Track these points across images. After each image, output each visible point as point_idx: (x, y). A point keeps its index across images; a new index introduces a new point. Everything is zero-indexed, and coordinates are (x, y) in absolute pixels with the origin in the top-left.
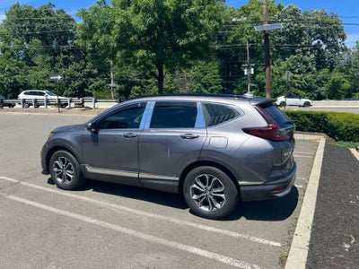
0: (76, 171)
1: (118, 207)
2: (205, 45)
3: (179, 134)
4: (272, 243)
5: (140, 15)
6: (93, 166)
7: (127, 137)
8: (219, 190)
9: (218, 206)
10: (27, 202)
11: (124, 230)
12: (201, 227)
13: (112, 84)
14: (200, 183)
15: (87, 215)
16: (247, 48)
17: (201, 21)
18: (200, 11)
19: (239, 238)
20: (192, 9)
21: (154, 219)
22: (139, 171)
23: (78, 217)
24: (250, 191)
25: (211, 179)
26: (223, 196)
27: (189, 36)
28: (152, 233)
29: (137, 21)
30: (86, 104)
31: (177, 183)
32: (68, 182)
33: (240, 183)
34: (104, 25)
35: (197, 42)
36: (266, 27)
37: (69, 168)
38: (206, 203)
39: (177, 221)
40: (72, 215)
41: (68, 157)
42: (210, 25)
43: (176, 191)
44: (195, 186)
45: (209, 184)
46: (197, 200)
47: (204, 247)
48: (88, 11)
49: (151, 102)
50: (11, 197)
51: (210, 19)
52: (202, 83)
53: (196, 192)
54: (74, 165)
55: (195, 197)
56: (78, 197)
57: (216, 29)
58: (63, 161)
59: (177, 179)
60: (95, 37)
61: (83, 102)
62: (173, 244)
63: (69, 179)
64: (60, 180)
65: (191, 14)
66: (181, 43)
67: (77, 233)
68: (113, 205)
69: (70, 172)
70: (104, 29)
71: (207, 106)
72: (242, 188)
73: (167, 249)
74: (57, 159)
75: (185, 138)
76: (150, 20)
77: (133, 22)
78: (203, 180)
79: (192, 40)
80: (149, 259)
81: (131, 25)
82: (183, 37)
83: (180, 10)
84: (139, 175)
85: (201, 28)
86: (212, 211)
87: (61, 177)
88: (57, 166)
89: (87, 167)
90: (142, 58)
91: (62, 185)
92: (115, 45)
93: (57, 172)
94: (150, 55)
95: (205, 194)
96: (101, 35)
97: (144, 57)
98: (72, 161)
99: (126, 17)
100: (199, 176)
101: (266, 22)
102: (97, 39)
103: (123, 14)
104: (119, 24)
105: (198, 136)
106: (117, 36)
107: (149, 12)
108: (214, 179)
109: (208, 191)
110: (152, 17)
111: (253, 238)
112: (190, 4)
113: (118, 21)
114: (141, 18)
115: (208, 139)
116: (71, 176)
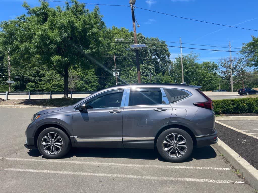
0: (65, 143)
1: (110, 164)
3: (153, 109)
4: (224, 169)
7: (113, 113)
8: (182, 142)
9: (183, 153)
11: (132, 176)
12: (177, 167)
13: (9, 81)
14: (169, 140)
16: (114, 58)
17: (100, 39)
20: (95, 30)
21: (143, 167)
22: (123, 136)
25: (176, 136)
26: (185, 146)
27: (92, 47)
28: (152, 175)
29: (54, 35)
31: (153, 142)
32: (56, 153)
33: (196, 136)
36: (136, 46)
37: (59, 141)
38: (173, 153)
43: (152, 147)
44: (165, 142)
46: (168, 151)
49: (127, 89)
51: (105, 38)
52: (84, 81)
53: (166, 146)
54: (64, 139)
55: (166, 149)
58: (52, 135)
59: (154, 138)
64: (48, 152)
65: (93, 33)
69: (59, 144)
70: (24, 38)
75: (157, 111)
76: (65, 35)
77: (51, 35)
78: (171, 137)
79: (94, 50)
82: (88, 48)
83: (85, 30)
84: (123, 139)
85: (98, 43)
86: (178, 157)
87: (49, 149)
88: (45, 140)
89: (76, 138)
90: (58, 61)
91: (51, 155)
92: (35, 51)
93: (45, 146)
94: (64, 60)
95: (173, 147)
96: (21, 42)
97: (59, 61)
98: (61, 135)
99: (45, 31)
100: (169, 135)
101: (136, 43)
102: (17, 45)
103: (43, 28)
104: (40, 36)
105: (166, 109)
106: (37, 44)
107: (64, 29)
108: (179, 136)
109: (175, 144)
110: (67, 33)
111: (212, 168)
112: (92, 27)
113: (39, 33)
114: (57, 33)
115: (174, 110)
116: (60, 147)
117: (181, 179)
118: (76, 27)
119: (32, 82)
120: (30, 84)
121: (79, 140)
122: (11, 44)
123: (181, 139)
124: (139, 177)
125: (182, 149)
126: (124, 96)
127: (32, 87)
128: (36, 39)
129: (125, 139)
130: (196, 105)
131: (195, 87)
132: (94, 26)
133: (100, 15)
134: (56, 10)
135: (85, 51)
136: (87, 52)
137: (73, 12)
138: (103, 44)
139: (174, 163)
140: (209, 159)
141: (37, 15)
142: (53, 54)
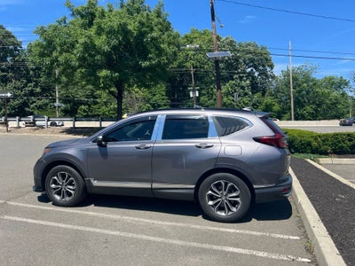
0: (79, 186)
1: (131, 218)
3: (194, 145)
4: (291, 237)
5: (104, 37)
7: (139, 148)
8: (234, 194)
9: (234, 209)
10: (30, 221)
11: (152, 238)
13: (57, 104)
14: (215, 190)
15: (104, 228)
16: (192, 73)
17: (162, 46)
19: (261, 236)
20: (154, 34)
21: (174, 226)
22: (152, 182)
24: (263, 193)
25: (226, 184)
26: (238, 199)
27: (150, 59)
28: (181, 239)
29: (100, 42)
30: (37, 123)
31: (193, 191)
32: (68, 199)
33: (255, 186)
34: (65, 43)
35: (159, 64)
36: (216, 54)
37: (71, 184)
38: (221, 209)
40: (88, 229)
42: (170, 50)
43: (192, 199)
44: (210, 192)
45: (225, 190)
46: (213, 206)
47: (237, 246)
48: (47, 29)
49: (161, 115)
51: (169, 44)
52: (151, 104)
53: (211, 197)
54: (76, 179)
55: (211, 203)
58: (63, 176)
59: (193, 187)
60: (55, 54)
62: (207, 246)
63: (70, 195)
64: (58, 197)
65: (153, 39)
66: (143, 65)
67: (106, 245)
69: (71, 187)
70: (65, 47)
71: (218, 118)
72: (256, 191)
73: (204, 251)
74: (55, 175)
75: (200, 147)
76: (114, 42)
77: (96, 43)
78: (218, 186)
79: (154, 62)
81: (95, 46)
82: (145, 59)
83: (142, 35)
84: (151, 185)
85: (160, 52)
86: (228, 214)
87: (59, 194)
88: (55, 182)
89: (92, 181)
90: (105, 77)
91: (61, 202)
92: (77, 63)
93: (55, 189)
94: (113, 75)
95: (220, 199)
96: (61, 53)
97: (107, 77)
98: (74, 176)
99: (89, 37)
100: (215, 183)
101: (216, 50)
103: (87, 34)
104: (83, 44)
105: (213, 146)
106: (80, 55)
107: (113, 34)
108: (229, 185)
109: (224, 196)
110: (117, 39)
111: (273, 235)
112: (152, 29)
113: (81, 40)
115: (223, 148)
116: (72, 192)
117: (219, 248)
118: (130, 31)
119: (84, 104)
120: (83, 107)
121: (96, 183)
122: (49, 55)
123: (232, 189)
124: (160, 240)
125: (235, 204)
126: (156, 125)
127: (84, 111)
128: (79, 48)
129: (155, 185)
130: (257, 140)
131: (259, 114)
132: (155, 28)
133: (164, 13)
134: (106, 10)
135: (141, 63)
136: (145, 64)
137: (128, 10)
138: (167, 52)
139: (221, 224)
140: (277, 222)
141: (82, 16)
142: (101, 67)
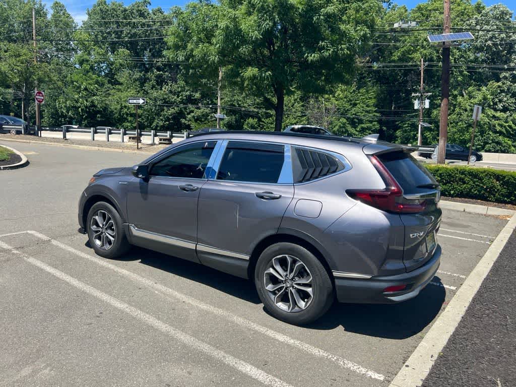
0: (118, 233)
1: (163, 290)
2: (348, 62)
3: (254, 192)
4: (370, 373)
5: (254, 17)
6: (140, 227)
7: (184, 189)
8: (304, 281)
9: (302, 304)
10: (48, 269)
12: (271, 333)
13: (218, 115)
14: (278, 268)
18: (343, 11)
19: (321, 359)
20: (330, 9)
21: (207, 313)
22: (197, 241)
23: (105, 297)
25: (294, 262)
26: (309, 290)
27: (323, 48)
28: (195, 334)
30: (174, 140)
32: (108, 247)
33: (335, 274)
34: (204, 29)
35: (335, 57)
36: (447, 36)
37: (110, 228)
39: (239, 320)
41: (110, 211)
44: (271, 271)
45: (291, 271)
46: (274, 293)
47: (263, 365)
48: (183, 10)
49: (223, 141)
50: (32, 260)
51: (357, 23)
52: (348, 119)
54: (116, 224)
55: (270, 287)
56: (117, 269)
57: (364, 38)
58: (104, 216)
59: (247, 258)
60: (190, 46)
61: (172, 137)
62: (218, 354)
63: (110, 243)
64: (98, 242)
66: (310, 58)
67: (93, 321)
68: (159, 286)
69: (110, 232)
72: (337, 282)
74: (96, 214)
75: (262, 197)
76: (267, 24)
77: (243, 27)
78: (283, 263)
79: (326, 54)
80: (177, 372)
81: (241, 31)
82: (313, 48)
83: (312, 10)
84: (196, 246)
85: (340, 37)
86: (293, 311)
87: (99, 238)
88: (96, 223)
89: (132, 228)
90: (252, 79)
91: (102, 250)
92: (216, 58)
93: (95, 232)
94: (263, 75)
95: (284, 285)
96: (197, 44)
97: (254, 77)
98: (114, 218)
100: (278, 257)
101: (447, 30)
102: (192, 50)
103: (230, 14)
104: (224, 30)
105: (280, 196)
106: (220, 46)
107: (266, 13)
108: (298, 264)
110: (270, 20)
113: (222, 24)
114: (255, 21)
115: (294, 201)
116: (112, 239)
119: (253, 117)
120: (251, 120)
121: (136, 232)
122: (185, 47)
125: (304, 296)
128: (218, 38)
129: (201, 248)
130: (353, 194)
131: (368, 149)
135: (308, 56)
136: (313, 57)
138: (350, 38)
